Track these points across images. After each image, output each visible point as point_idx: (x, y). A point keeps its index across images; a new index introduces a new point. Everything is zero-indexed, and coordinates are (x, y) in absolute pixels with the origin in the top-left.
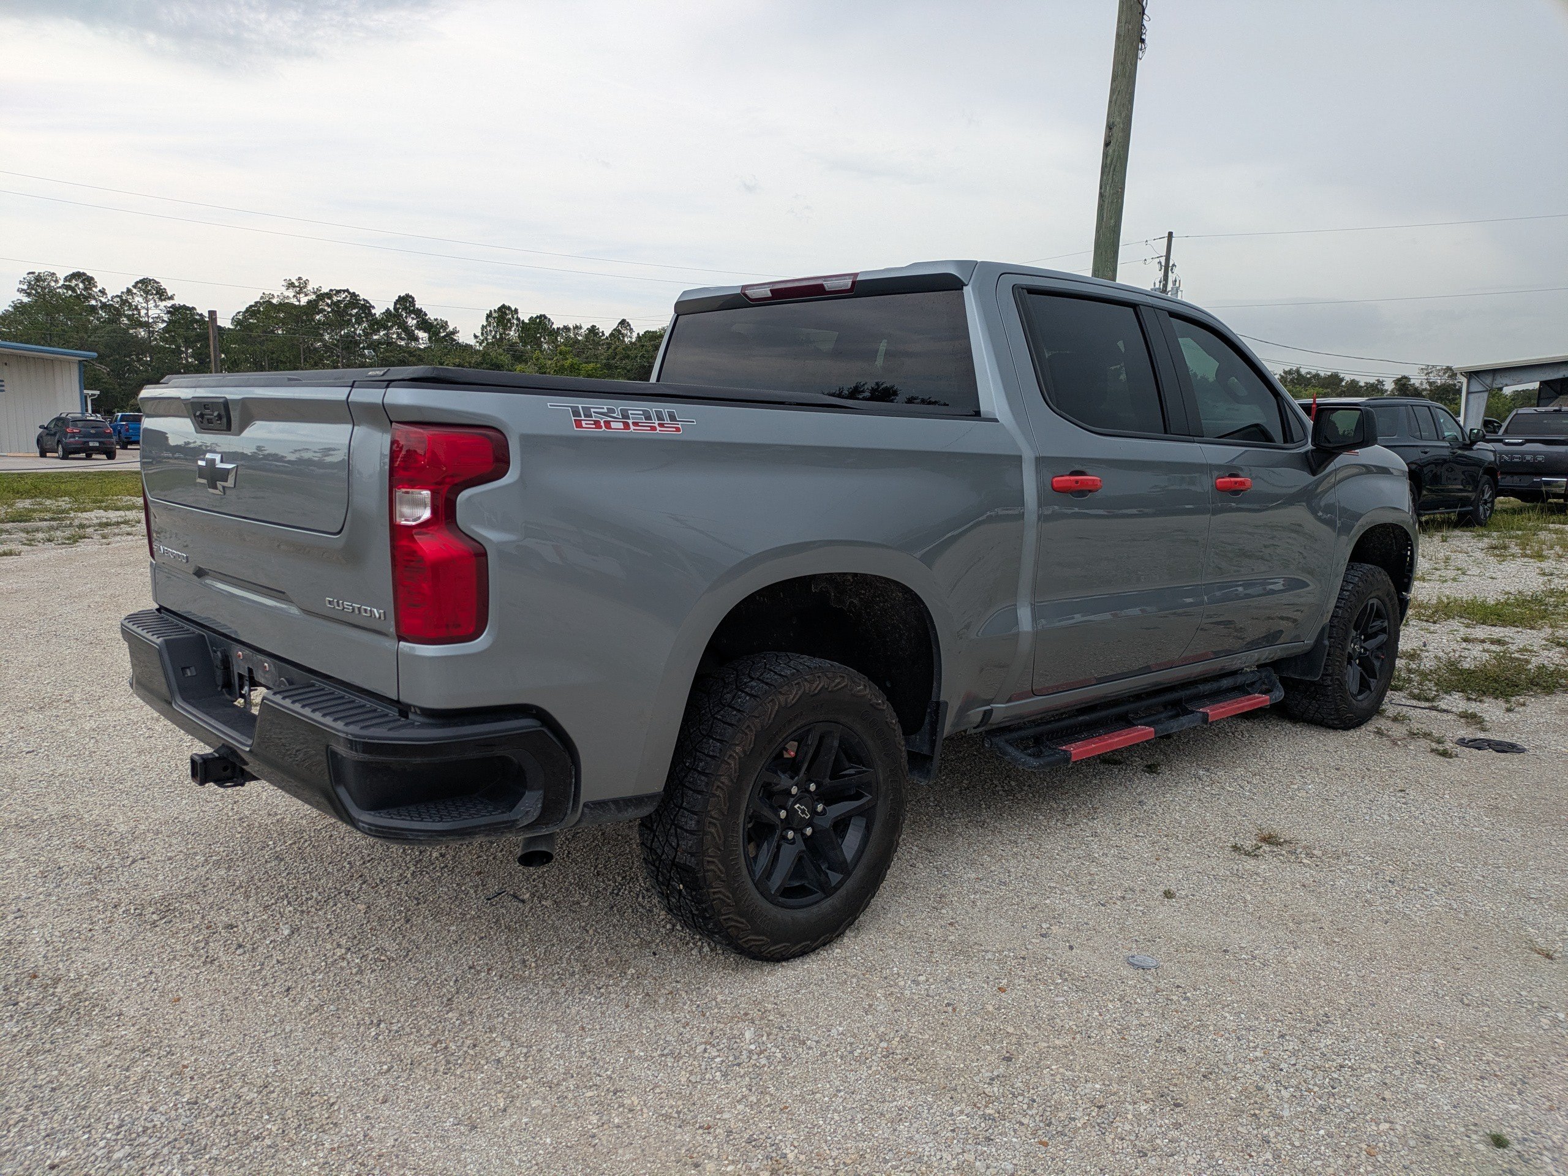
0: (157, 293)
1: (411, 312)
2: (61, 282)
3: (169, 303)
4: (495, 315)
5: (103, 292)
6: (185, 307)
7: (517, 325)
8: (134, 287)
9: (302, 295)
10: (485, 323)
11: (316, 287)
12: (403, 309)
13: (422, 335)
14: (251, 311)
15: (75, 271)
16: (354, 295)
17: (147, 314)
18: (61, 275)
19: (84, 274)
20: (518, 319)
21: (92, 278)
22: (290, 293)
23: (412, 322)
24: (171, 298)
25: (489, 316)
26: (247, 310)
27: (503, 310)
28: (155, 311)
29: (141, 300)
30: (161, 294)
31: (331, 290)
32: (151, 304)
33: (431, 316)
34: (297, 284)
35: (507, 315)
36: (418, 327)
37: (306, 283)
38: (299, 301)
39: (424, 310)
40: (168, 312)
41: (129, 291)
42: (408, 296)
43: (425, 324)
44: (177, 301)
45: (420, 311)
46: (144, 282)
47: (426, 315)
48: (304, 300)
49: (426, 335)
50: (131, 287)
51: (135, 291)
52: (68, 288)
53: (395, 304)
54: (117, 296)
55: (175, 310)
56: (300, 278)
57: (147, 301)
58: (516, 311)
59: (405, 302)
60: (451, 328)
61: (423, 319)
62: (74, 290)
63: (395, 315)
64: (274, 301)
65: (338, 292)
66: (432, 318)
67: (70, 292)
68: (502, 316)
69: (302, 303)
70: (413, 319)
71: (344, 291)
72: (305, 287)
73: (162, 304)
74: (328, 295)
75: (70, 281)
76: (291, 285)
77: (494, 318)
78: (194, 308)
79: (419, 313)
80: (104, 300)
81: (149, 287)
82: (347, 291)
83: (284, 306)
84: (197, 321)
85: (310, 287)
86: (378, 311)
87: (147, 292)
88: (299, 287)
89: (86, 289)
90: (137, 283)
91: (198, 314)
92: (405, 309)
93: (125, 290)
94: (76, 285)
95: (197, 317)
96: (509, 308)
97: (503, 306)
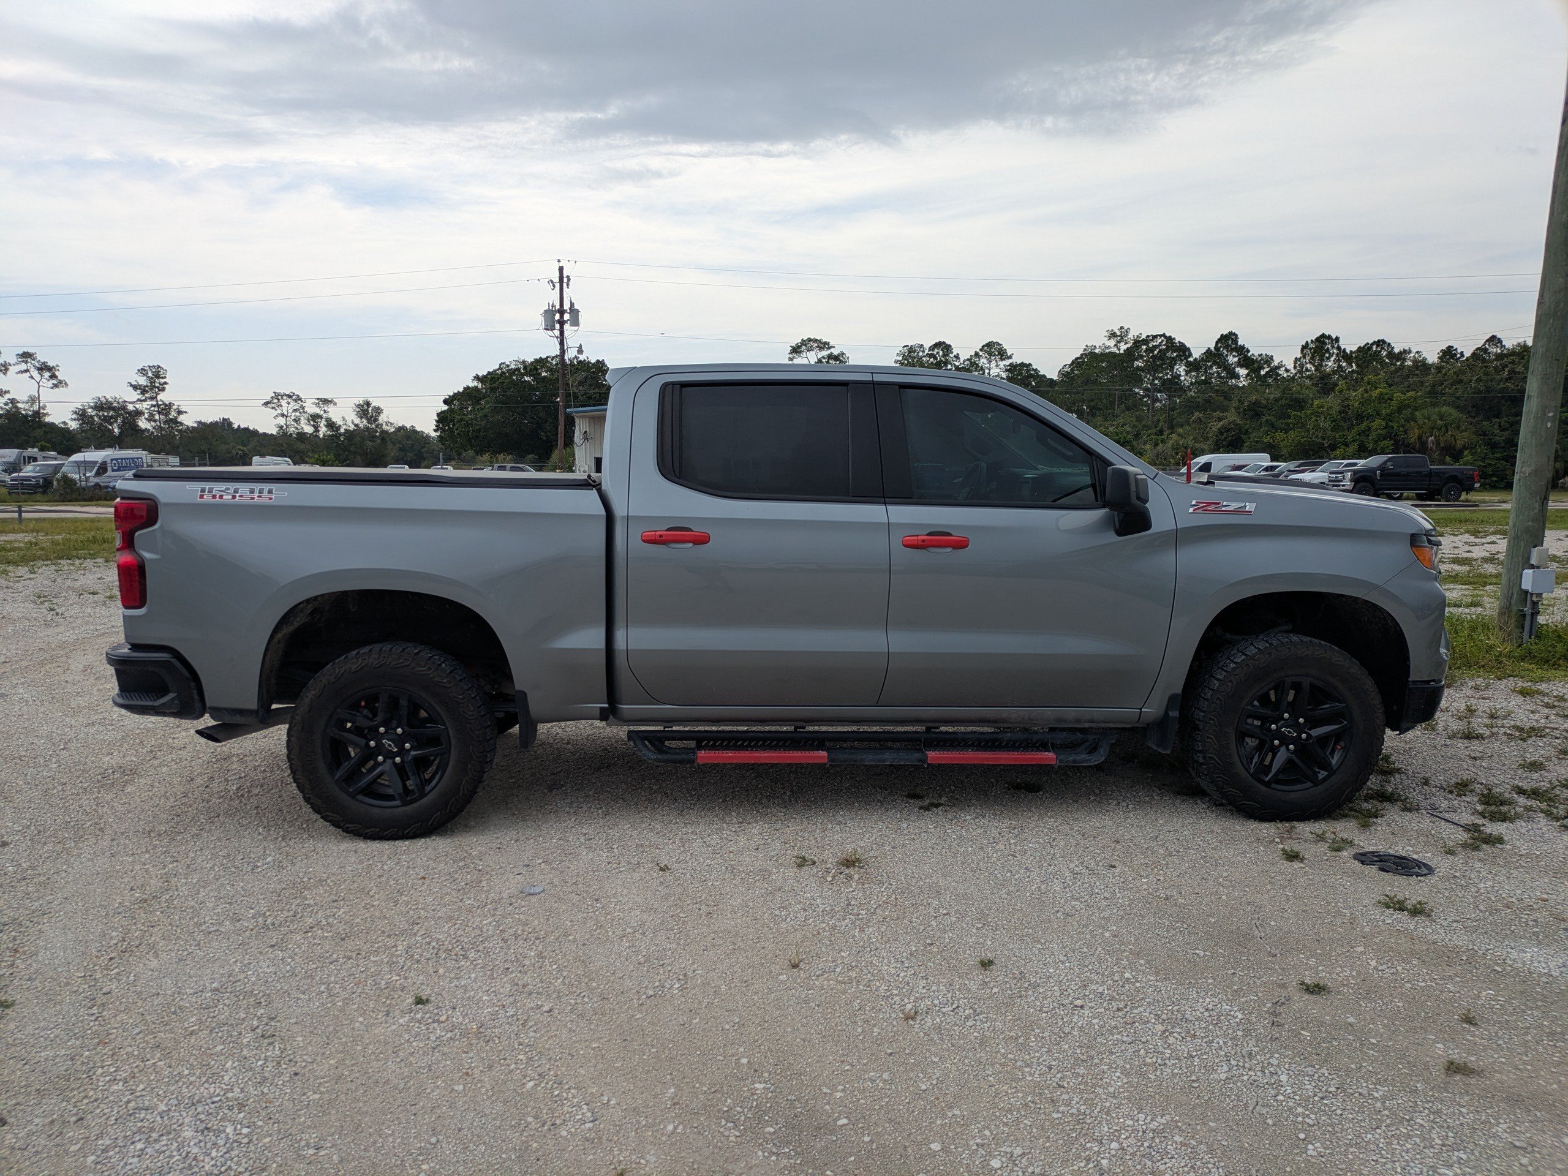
0: (999, 354)
1: (1232, 350)
2: (926, 352)
3: (1007, 362)
4: (1311, 346)
5: (957, 357)
6: (1022, 365)
7: (1337, 354)
8: (981, 350)
9: (1122, 344)
10: (1299, 355)
11: (1136, 335)
12: (1224, 348)
13: (1243, 372)
14: (1077, 363)
15: (937, 341)
16: (1170, 339)
17: (989, 373)
18: (927, 345)
19: (944, 343)
20: (1339, 348)
21: (950, 346)
22: (1112, 343)
23: (1232, 359)
24: (1010, 357)
25: (1304, 348)
26: (1073, 362)
27: (1322, 340)
28: (996, 369)
29: (985, 361)
30: (1002, 354)
31: (1148, 336)
32: (993, 364)
33: (1255, 351)
34: (1119, 334)
35: (1326, 344)
36: (1240, 364)
37: (1127, 332)
38: (1119, 349)
39: (1246, 346)
40: (1007, 370)
41: (977, 354)
42: (1231, 333)
43: (1247, 361)
44: (1017, 359)
45: (1243, 347)
46: (990, 345)
47: (1248, 351)
48: (1123, 347)
49: (1246, 372)
50: (978, 350)
51: (981, 353)
52: (930, 356)
53: (1217, 343)
54: (968, 360)
55: (1012, 369)
56: (1122, 328)
57: (990, 362)
58: (1337, 339)
59: (1228, 340)
60: (1276, 363)
61: (1246, 356)
62: (935, 358)
63: (1215, 355)
64: (1097, 351)
65: (1155, 337)
66: (1256, 354)
67: (932, 360)
68: (1321, 346)
69: (1122, 352)
70: (1234, 356)
71: (1161, 336)
72: (1126, 335)
73: (1002, 364)
74: (1145, 341)
75: (933, 350)
76: (1113, 335)
77: (1311, 349)
78: (1030, 365)
79: (1242, 351)
80: (957, 364)
81: (993, 350)
82: (1164, 335)
83: (1106, 356)
84: (1032, 376)
85: (1130, 336)
86: (1197, 353)
87: (991, 354)
88: (1119, 336)
89: (944, 355)
90: (983, 346)
91: (1033, 370)
92: (1227, 347)
93: (973, 354)
94: (938, 353)
95: (1032, 372)
96: (1329, 337)
97: (1323, 336)
